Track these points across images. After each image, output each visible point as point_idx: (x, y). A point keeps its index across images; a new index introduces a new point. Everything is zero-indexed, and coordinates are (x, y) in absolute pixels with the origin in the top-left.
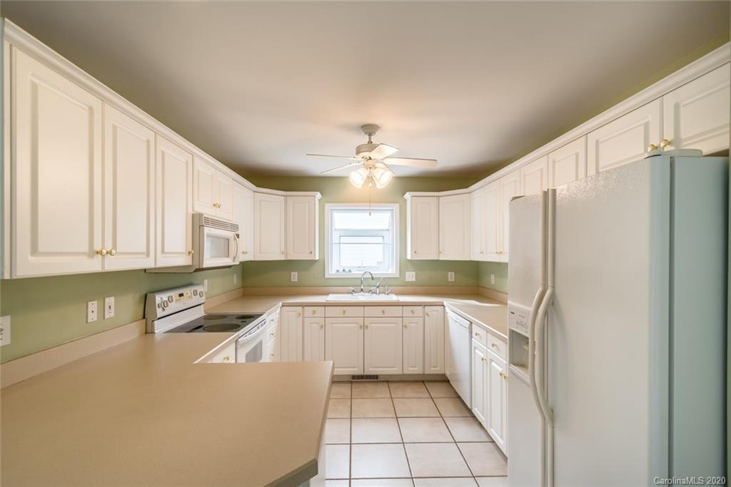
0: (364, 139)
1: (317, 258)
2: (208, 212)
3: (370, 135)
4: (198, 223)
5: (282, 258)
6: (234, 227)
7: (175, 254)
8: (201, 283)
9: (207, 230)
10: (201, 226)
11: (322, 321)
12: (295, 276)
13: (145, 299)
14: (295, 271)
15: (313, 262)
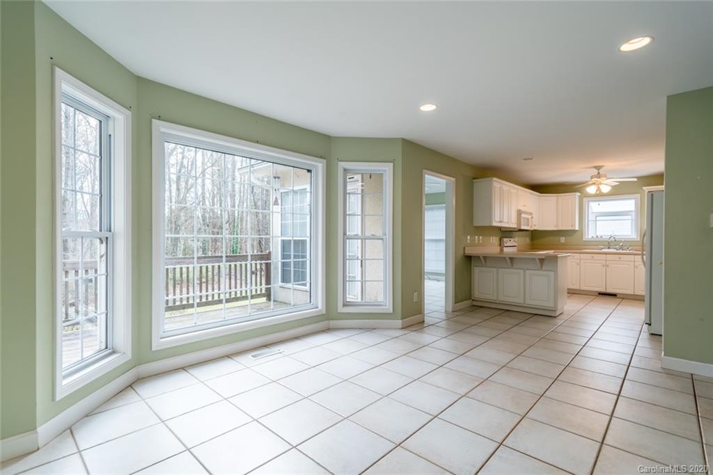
0: (595, 172)
1: (577, 228)
2: (523, 209)
3: (599, 170)
4: (519, 213)
5: (555, 229)
6: (531, 214)
7: (512, 224)
8: (515, 238)
9: (523, 215)
10: (521, 214)
11: (578, 261)
12: (563, 240)
13: (500, 239)
14: (563, 236)
15: (574, 231)
